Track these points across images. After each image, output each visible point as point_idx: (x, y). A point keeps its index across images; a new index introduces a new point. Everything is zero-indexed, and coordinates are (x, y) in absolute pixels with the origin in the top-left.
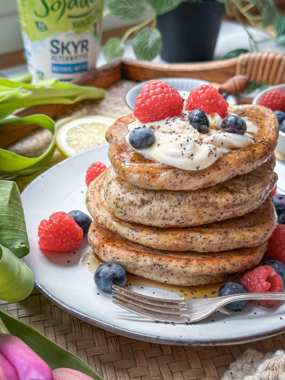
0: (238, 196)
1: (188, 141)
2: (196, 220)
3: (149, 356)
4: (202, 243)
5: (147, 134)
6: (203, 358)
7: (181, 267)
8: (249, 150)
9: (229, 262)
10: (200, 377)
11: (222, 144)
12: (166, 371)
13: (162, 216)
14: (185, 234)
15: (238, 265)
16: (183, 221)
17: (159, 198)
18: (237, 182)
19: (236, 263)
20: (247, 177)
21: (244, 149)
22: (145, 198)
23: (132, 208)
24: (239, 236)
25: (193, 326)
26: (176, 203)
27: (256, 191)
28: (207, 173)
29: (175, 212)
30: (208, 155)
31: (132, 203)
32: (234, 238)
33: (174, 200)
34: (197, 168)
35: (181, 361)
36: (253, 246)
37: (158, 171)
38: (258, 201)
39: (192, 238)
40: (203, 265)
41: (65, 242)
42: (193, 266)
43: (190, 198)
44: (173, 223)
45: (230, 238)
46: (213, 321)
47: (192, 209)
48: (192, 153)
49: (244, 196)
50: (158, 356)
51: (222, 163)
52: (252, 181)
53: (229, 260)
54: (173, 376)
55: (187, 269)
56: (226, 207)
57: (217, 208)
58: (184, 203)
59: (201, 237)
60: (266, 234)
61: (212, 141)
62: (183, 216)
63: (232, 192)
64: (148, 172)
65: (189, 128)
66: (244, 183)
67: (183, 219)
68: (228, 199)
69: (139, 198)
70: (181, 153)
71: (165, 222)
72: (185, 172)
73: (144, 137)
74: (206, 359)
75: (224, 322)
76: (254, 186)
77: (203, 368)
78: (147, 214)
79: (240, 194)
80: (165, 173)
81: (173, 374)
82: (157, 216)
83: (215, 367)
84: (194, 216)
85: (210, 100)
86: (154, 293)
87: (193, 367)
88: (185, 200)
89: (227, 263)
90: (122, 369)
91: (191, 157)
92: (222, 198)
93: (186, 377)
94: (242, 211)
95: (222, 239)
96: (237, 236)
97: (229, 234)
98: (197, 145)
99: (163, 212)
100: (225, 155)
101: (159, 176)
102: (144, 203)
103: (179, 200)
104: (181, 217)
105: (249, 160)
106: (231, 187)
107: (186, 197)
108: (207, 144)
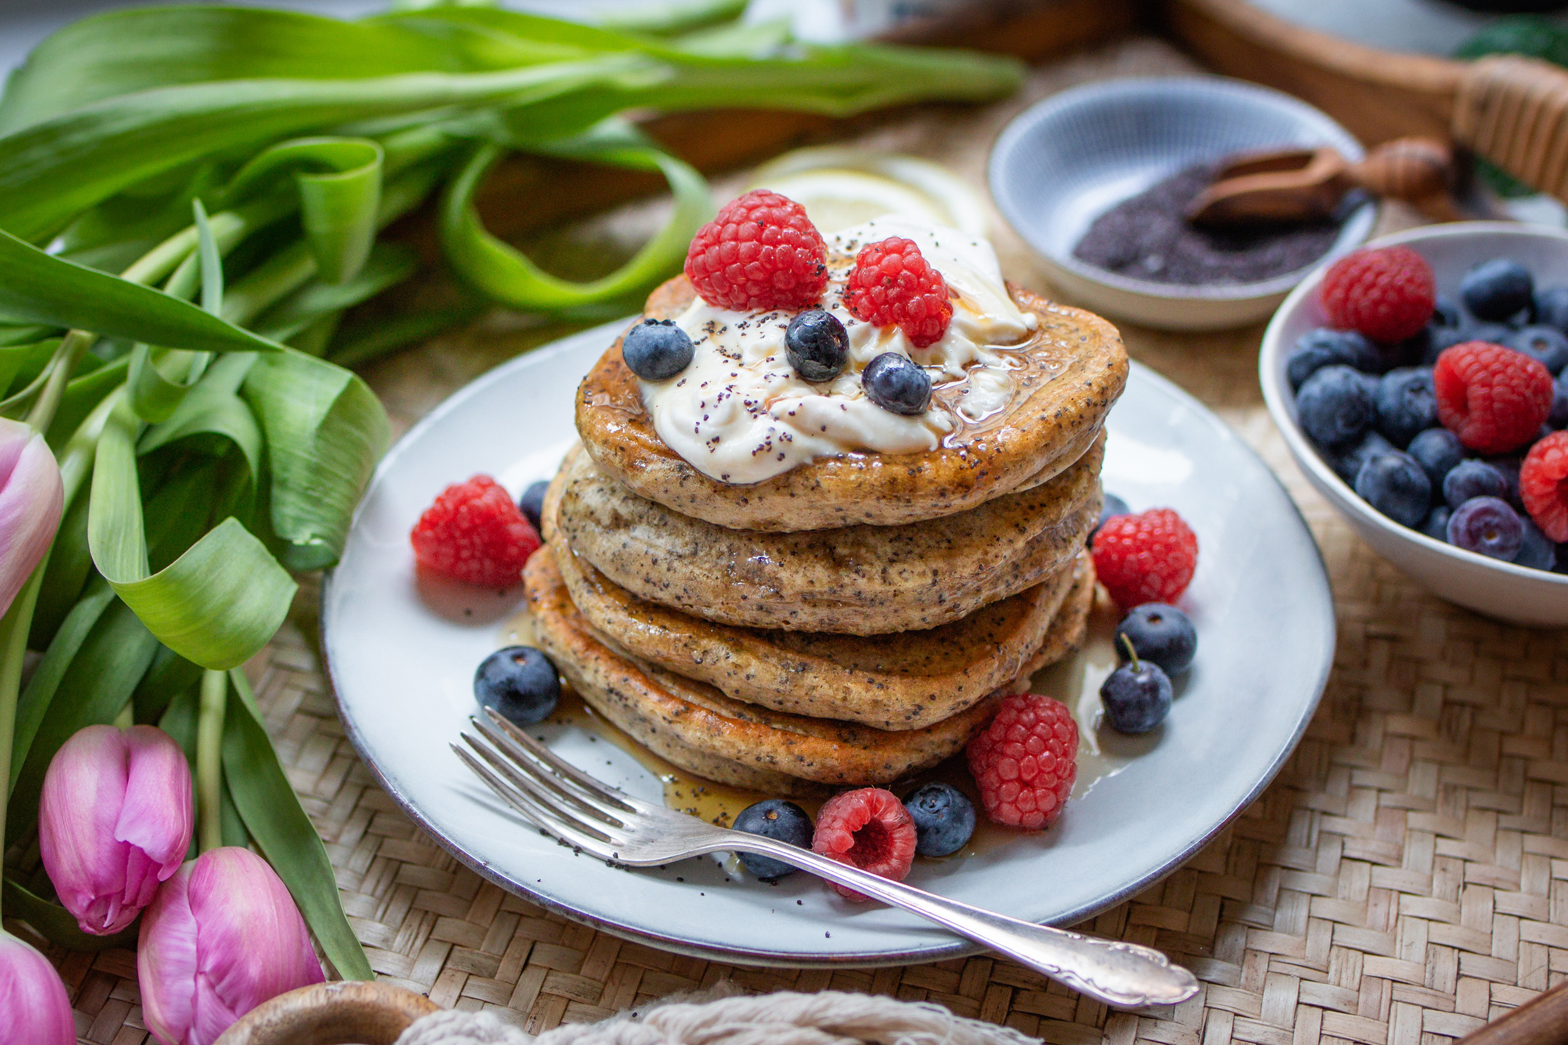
0: (847, 580)
1: (720, 399)
2: (720, 609)
3: (509, 909)
4: (729, 674)
5: (656, 347)
6: (625, 961)
7: (664, 718)
8: (905, 464)
9: (788, 747)
10: (581, 998)
11: (824, 429)
12: (516, 955)
13: (644, 571)
14: (690, 637)
15: (812, 764)
16: (690, 602)
17: (656, 522)
18: (871, 540)
19: (809, 757)
20: (910, 535)
21: (888, 459)
22: (624, 511)
23: (591, 526)
24: (830, 686)
25: (621, 873)
26: (687, 551)
27: (906, 580)
28: (756, 495)
29: (672, 572)
30: (754, 453)
31: (591, 514)
32: (814, 688)
33: (687, 539)
34: (724, 477)
35: (570, 947)
36: (885, 728)
37: (645, 453)
38: (923, 610)
39: (705, 652)
40: (717, 733)
41: (466, 561)
42: (693, 725)
43: (724, 549)
44: (665, 596)
45: (803, 686)
46: (681, 880)
47: (714, 577)
48: (717, 435)
49: (868, 584)
50: (530, 917)
51: (801, 481)
52: (917, 551)
53: (789, 743)
54: (525, 972)
55: (678, 728)
56: (809, 599)
57: (778, 594)
58: (706, 555)
59: (728, 658)
60: (920, 708)
61: (792, 414)
62: (688, 588)
63: (837, 563)
64: (622, 449)
65: (773, 359)
66: (888, 549)
67: (689, 597)
68: (814, 580)
69: (609, 506)
70: (694, 425)
71: (649, 588)
72: (702, 478)
73: (646, 355)
74: (632, 965)
75: (703, 894)
76: (906, 566)
77: (605, 984)
78: (614, 554)
79: (854, 576)
80: (659, 465)
81: (529, 969)
82: (634, 568)
83: (633, 992)
84: (716, 597)
85: (887, 288)
86: (609, 763)
87: (586, 969)
88: (711, 548)
89: (782, 750)
90: (426, 912)
91: (712, 444)
92: (797, 572)
93: (551, 984)
94: (864, 624)
95: (779, 679)
96: (826, 686)
97: (806, 674)
98: (745, 414)
99: (648, 562)
100: (820, 460)
101: (642, 470)
102: (618, 522)
103: (697, 544)
104: (685, 590)
105: (892, 490)
106: (842, 551)
107: (715, 542)
108: (776, 419)
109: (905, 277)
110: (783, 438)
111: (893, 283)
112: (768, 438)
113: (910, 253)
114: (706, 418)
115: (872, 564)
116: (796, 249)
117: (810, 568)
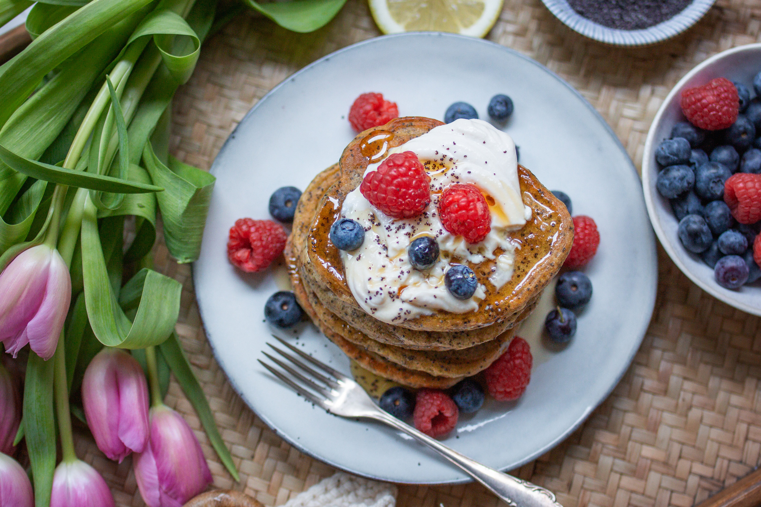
1: (377, 294)
8: (463, 319)
11: (425, 306)
48: (376, 307)
61: (411, 301)
65: (402, 260)
100: (424, 317)
108: (403, 302)
109: (469, 223)
110: (406, 313)
111: (463, 224)
112: (399, 314)
113: (471, 210)
114: (371, 298)
115: (445, 338)
116: (415, 200)
117: (417, 338)
